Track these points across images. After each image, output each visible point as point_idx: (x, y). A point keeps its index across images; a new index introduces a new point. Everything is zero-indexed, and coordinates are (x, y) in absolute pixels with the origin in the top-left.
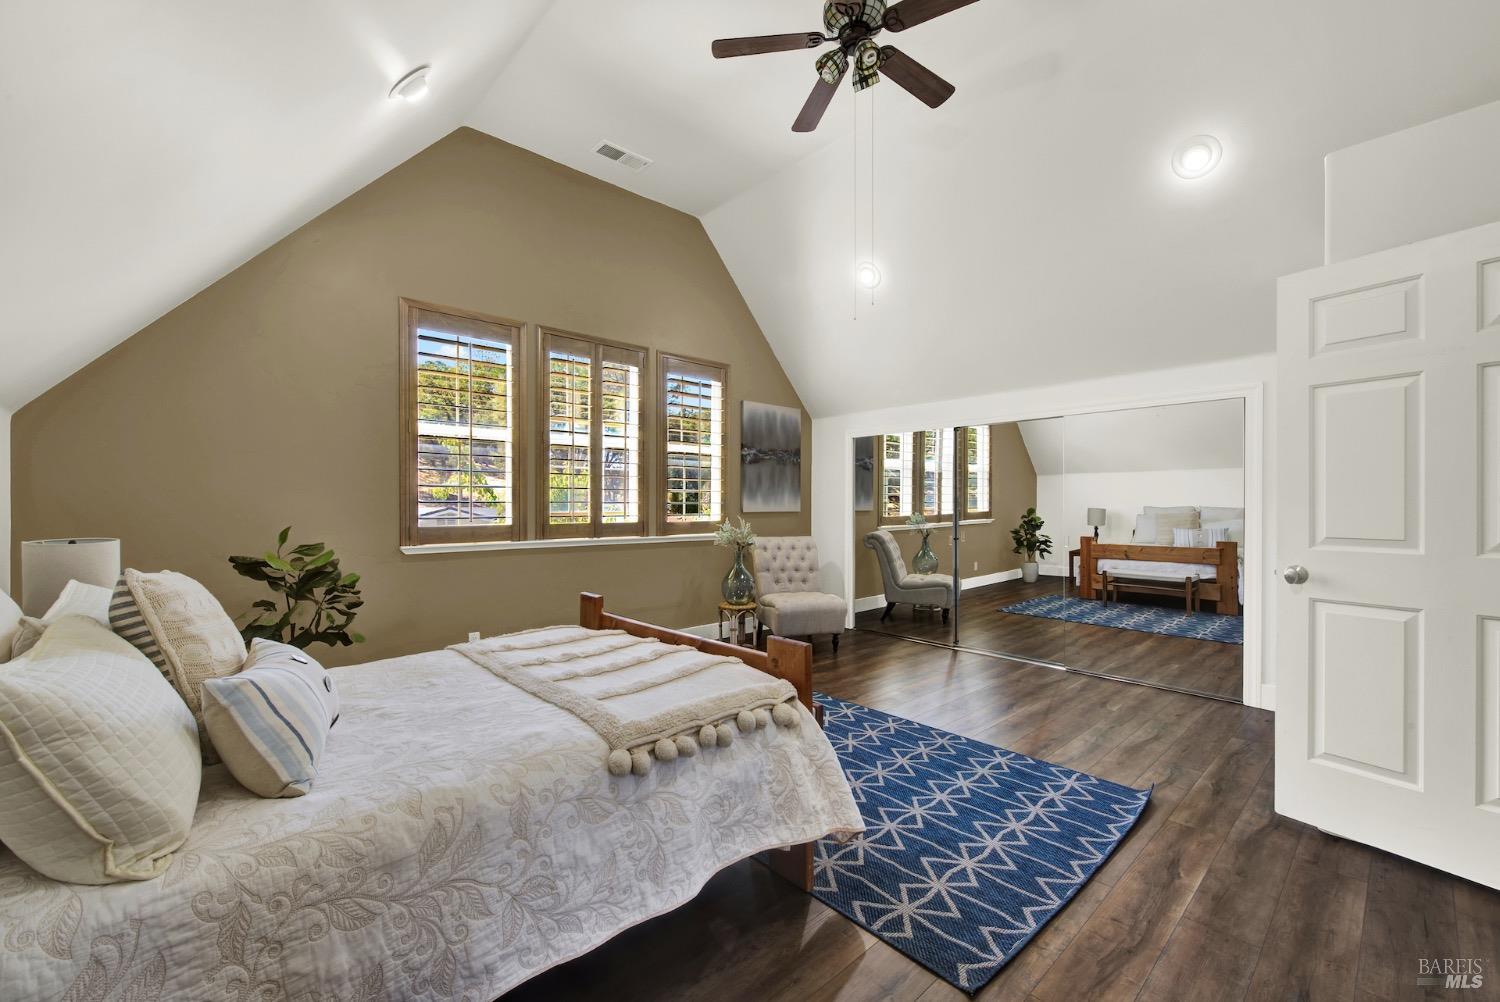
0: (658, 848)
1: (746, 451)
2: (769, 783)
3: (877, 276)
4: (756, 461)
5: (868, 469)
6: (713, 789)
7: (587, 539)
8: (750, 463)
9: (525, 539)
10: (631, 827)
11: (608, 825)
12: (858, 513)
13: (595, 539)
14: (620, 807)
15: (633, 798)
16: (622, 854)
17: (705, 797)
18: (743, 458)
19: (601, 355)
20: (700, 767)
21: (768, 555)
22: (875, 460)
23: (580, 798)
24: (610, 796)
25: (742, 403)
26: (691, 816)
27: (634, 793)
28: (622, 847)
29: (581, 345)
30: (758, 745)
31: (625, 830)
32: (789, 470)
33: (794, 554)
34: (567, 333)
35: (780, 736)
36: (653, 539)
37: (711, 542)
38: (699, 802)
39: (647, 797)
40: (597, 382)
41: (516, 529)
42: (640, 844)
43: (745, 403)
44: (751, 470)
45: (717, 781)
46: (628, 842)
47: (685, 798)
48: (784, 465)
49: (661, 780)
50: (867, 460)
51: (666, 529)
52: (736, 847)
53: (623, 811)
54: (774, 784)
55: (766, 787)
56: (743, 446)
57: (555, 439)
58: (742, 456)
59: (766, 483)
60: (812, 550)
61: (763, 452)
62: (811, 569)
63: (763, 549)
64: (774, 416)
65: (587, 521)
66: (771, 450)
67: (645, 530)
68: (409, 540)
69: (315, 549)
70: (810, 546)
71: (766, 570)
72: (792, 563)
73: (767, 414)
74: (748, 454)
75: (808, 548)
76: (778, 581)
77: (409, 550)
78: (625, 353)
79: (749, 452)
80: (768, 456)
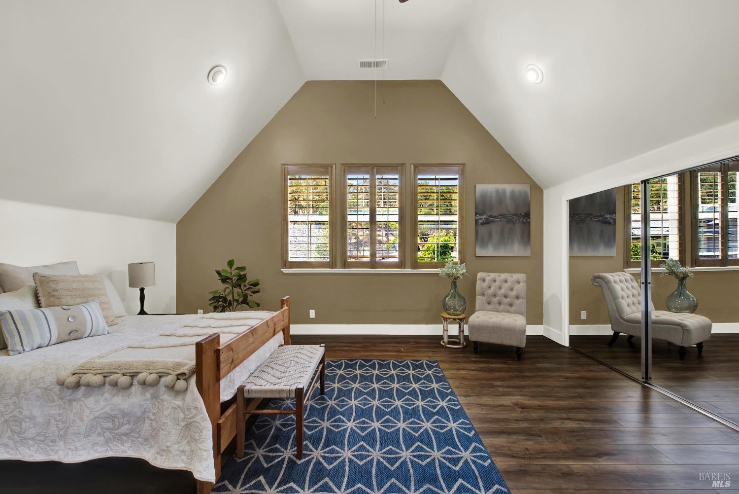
0: (68, 428)
1: (478, 217)
2: (151, 420)
3: (540, 73)
4: (487, 222)
5: (609, 223)
6: (107, 409)
7: (369, 269)
8: (482, 224)
9: (336, 268)
10: (61, 412)
11: (52, 406)
12: (572, 258)
13: (373, 269)
14: (60, 400)
15: (68, 398)
16: (53, 422)
17: (100, 412)
18: (476, 221)
19: (375, 172)
20: (107, 395)
21: (486, 284)
22: (619, 217)
23: (46, 389)
24: (58, 393)
25: (475, 186)
26: (85, 418)
27: (70, 395)
28: (55, 419)
29: (363, 169)
30: (148, 395)
31: (58, 412)
32: (518, 227)
33: (506, 285)
34: (355, 164)
35: (166, 395)
36: (408, 271)
37: (437, 274)
38: (94, 413)
39: (75, 400)
40: (373, 187)
41: (331, 262)
42: (63, 422)
43: (477, 186)
44: (483, 230)
45: (112, 406)
46: (58, 418)
47: (88, 408)
48: (514, 224)
49: (85, 395)
50: (608, 216)
51: (416, 265)
52: (125, 448)
53: (60, 402)
54: (154, 422)
55: (148, 421)
56: (476, 214)
57: (350, 218)
58: (476, 220)
59: (496, 237)
60: (521, 284)
61: (493, 217)
62: (518, 297)
63: (484, 280)
64: (504, 192)
65: (368, 260)
66: (501, 215)
67: (403, 265)
68: (285, 267)
69: (243, 269)
70: (520, 280)
71: (483, 295)
72: (502, 291)
73: (497, 192)
74: (480, 219)
75: (518, 282)
76: (489, 303)
77: (285, 271)
78: (390, 169)
79: (481, 217)
80: (498, 219)
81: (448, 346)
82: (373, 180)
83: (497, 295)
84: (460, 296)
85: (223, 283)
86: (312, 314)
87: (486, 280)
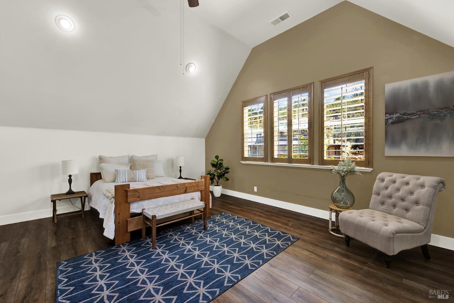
1: (388, 117)
4: (399, 121)
7: (287, 164)
8: (392, 123)
9: (268, 162)
13: (290, 164)
19: (291, 94)
21: (384, 184)
29: (283, 94)
33: (406, 188)
34: (278, 92)
36: (315, 166)
41: (265, 158)
43: (386, 85)
48: (443, 119)
56: (387, 113)
58: (386, 120)
60: (426, 188)
61: (409, 114)
62: (417, 203)
63: (383, 180)
64: (426, 85)
65: (286, 157)
66: (420, 111)
67: (312, 161)
68: (243, 160)
69: (222, 160)
70: (426, 185)
71: (378, 194)
72: (400, 193)
73: (415, 87)
74: (390, 118)
75: (422, 186)
76: (383, 203)
77: (243, 162)
78: (301, 89)
79: (392, 116)
80: (416, 116)
81: (331, 232)
82: (290, 101)
83: (392, 197)
84: (348, 191)
85: (213, 167)
86: (256, 189)
87: (385, 180)
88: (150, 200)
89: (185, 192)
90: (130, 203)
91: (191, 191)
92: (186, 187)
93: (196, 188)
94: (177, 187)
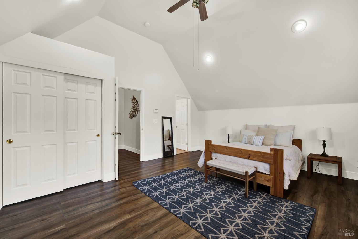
88: (222, 155)
89: (249, 158)
90: (212, 153)
91: (255, 159)
92: (250, 154)
93: (261, 158)
94: (240, 151)
